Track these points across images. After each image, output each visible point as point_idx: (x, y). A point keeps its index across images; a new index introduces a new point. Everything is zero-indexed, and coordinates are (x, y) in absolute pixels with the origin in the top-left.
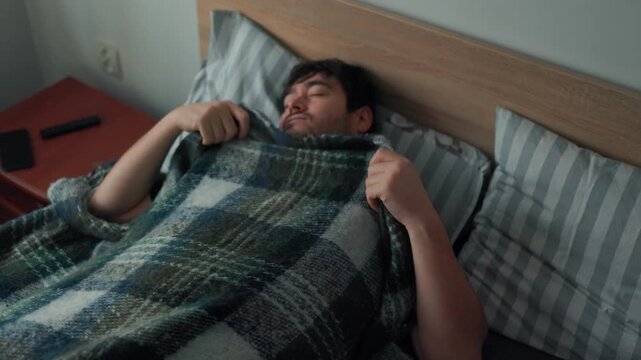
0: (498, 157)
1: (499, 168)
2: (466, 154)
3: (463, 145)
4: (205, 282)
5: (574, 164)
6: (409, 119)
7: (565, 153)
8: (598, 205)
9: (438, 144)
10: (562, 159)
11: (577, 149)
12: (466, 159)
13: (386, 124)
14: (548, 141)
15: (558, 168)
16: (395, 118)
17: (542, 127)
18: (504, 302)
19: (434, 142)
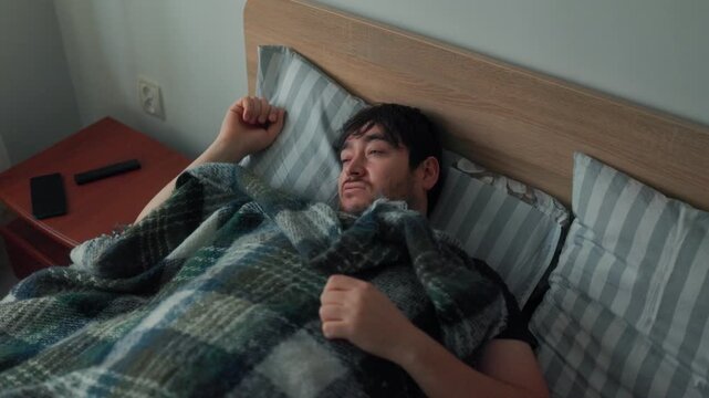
0: (575, 208)
1: (576, 220)
2: (542, 203)
3: (538, 193)
4: (287, 289)
5: (661, 217)
6: (478, 164)
7: (651, 205)
8: (689, 264)
9: (510, 192)
10: (648, 210)
11: (666, 200)
12: (542, 209)
13: (452, 169)
14: (632, 191)
15: (643, 221)
16: (462, 163)
17: (625, 174)
18: (579, 376)
19: (506, 190)
